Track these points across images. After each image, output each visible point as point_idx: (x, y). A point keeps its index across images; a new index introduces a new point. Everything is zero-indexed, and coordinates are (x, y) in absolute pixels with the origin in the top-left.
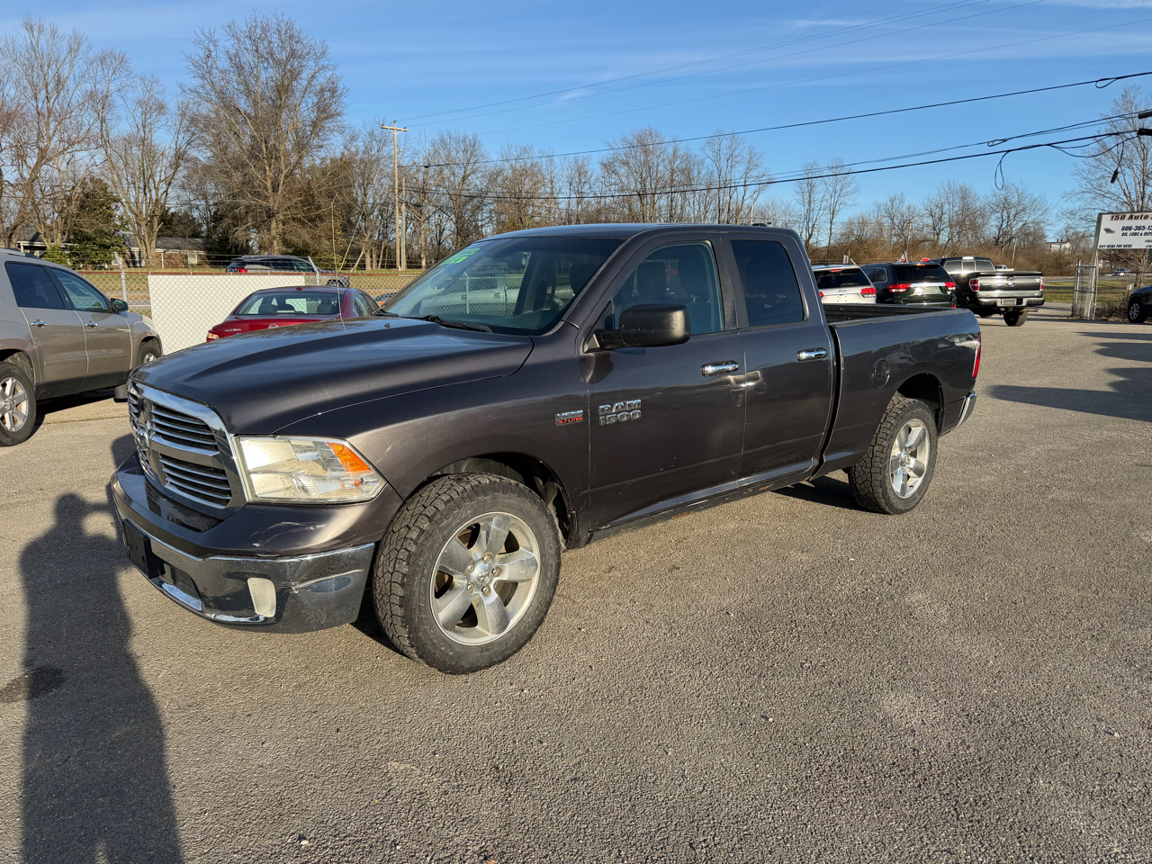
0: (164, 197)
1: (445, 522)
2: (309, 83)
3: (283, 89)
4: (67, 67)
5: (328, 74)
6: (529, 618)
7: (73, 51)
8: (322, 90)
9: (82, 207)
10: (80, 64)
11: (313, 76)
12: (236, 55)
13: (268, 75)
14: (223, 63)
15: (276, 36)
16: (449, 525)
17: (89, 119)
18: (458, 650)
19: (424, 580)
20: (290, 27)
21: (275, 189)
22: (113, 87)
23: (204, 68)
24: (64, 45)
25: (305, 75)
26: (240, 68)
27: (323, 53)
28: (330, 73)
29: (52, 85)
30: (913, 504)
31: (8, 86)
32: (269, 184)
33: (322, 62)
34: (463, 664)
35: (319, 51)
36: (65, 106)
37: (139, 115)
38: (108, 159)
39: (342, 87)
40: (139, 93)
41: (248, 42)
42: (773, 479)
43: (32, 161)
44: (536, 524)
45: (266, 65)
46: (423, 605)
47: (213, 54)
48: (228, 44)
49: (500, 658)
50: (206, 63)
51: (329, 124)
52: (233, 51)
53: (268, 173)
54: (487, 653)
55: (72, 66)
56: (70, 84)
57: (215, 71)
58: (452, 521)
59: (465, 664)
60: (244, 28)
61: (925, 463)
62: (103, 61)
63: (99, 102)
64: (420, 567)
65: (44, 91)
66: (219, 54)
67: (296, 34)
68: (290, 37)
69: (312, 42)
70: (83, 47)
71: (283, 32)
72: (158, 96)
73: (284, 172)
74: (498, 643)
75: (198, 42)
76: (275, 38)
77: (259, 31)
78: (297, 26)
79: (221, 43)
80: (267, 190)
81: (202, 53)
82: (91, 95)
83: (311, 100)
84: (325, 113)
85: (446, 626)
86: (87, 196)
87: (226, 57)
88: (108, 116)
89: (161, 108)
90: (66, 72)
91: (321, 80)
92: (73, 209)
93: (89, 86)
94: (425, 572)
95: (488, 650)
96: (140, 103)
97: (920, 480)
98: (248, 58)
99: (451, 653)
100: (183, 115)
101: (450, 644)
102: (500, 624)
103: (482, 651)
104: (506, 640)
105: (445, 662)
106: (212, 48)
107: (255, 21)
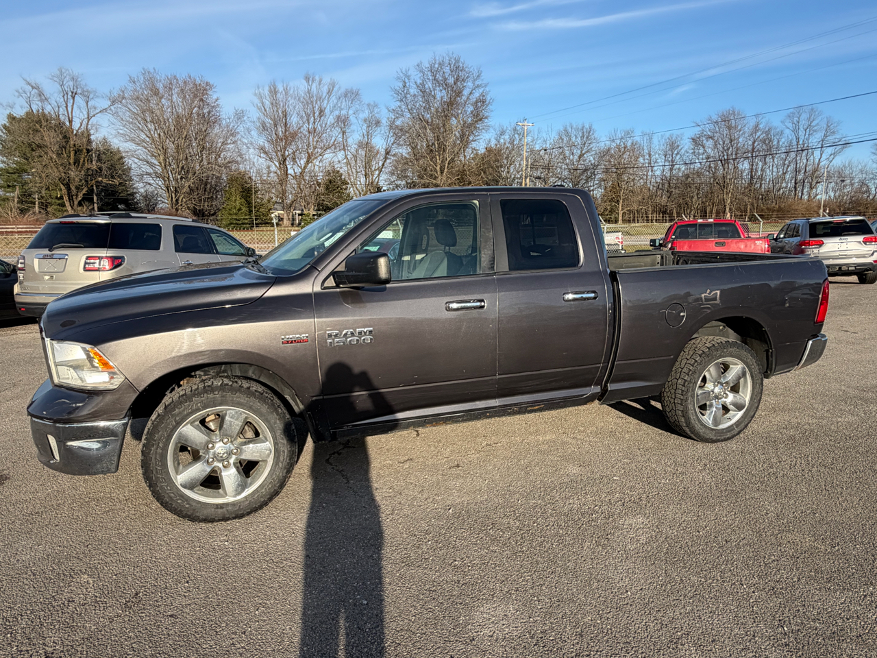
0: (377, 180)
1: (177, 410)
2: (468, 98)
3: (451, 104)
4: (326, 102)
5: (481, 90)
6: (262, 489)
7: (330, 92)
8: (477, 102)
9: (327, 188)
10: (333, 99)
11: (471, 93)
12: (423, 84)
13: (441, 95)
14: (413, 91)
15: (448, 68)
16: (180, 413)
17: (336, 134)
18: (194, 504)
19: (159, 451)
20: (457, 61)
21: (442, 172)
22: (351, 112)
23: (402, 94)
24: (325, 89)
25: (466, 92)
26: (423, 92)
27: (478, 76)
28: (482, 89)
29: (317, 115)
30: (729, 435)
31: (293, 116)
32: (438, 168)
33: (477, 83)
34: (198, 515)
35: (476, 74)
36: (324, 126)
37: (365, 128)
38: (346, 157)
39: (489, 98)
40: (365, 114)
41: (429, 73)
42: (542, 401)
43: (303, 162)
44: (267, 419)
45: (441, 88)
46: (159, 468)
47: (407, 85)
48: (416, 77)
49: (234, 516)
50: (403, 91)
51: (479, 125)
52: (419, 81)
53: (438, 161)
54: (221, 510)
55: (328, 101)
56: (327, 111)
57: (408, 96)
58: (184, 410)
59: (200, 515)
60: (427, 65)
61: (748, 399)
62: (346, 96)
63: (343, 122)
64: (155, 441)
65: (313, 118)
66: (411, 84)
67: (461, 65)
68: (457, 68)
69: (471, 70)
70: (335, 89)
71: (452, 65)
72: (376, 115)
73: (448, 159)
74: (233, 504)
75: (398, 78)
76: (447, 70)
77: (437, 66)
78: (462, 60)
79: (412, 77)
80: (437, 173)
81: (401, 85)
82: (338, 118)
83: (470, 109)
84: (478, 117)
85: (184, 486)
86: (330, 182)
87: (415, 86)
88: (347, 131)
89: (378, 123)
90: (325, 105)
91: (477, 94)
92: (322, 189)
93: (337, 113)
94: (161, 445)
95: (222, 508)
96: (365, 121)
97: (740, 414)
98: (429, 85)
99: (187, 506)
100: (391, 127)
101: (188, 499)
102: (236, 490)
103: (217, 508)
104: (240, 503)
105: (181, 511)
106: (407, 81)
107: (435, 60)
